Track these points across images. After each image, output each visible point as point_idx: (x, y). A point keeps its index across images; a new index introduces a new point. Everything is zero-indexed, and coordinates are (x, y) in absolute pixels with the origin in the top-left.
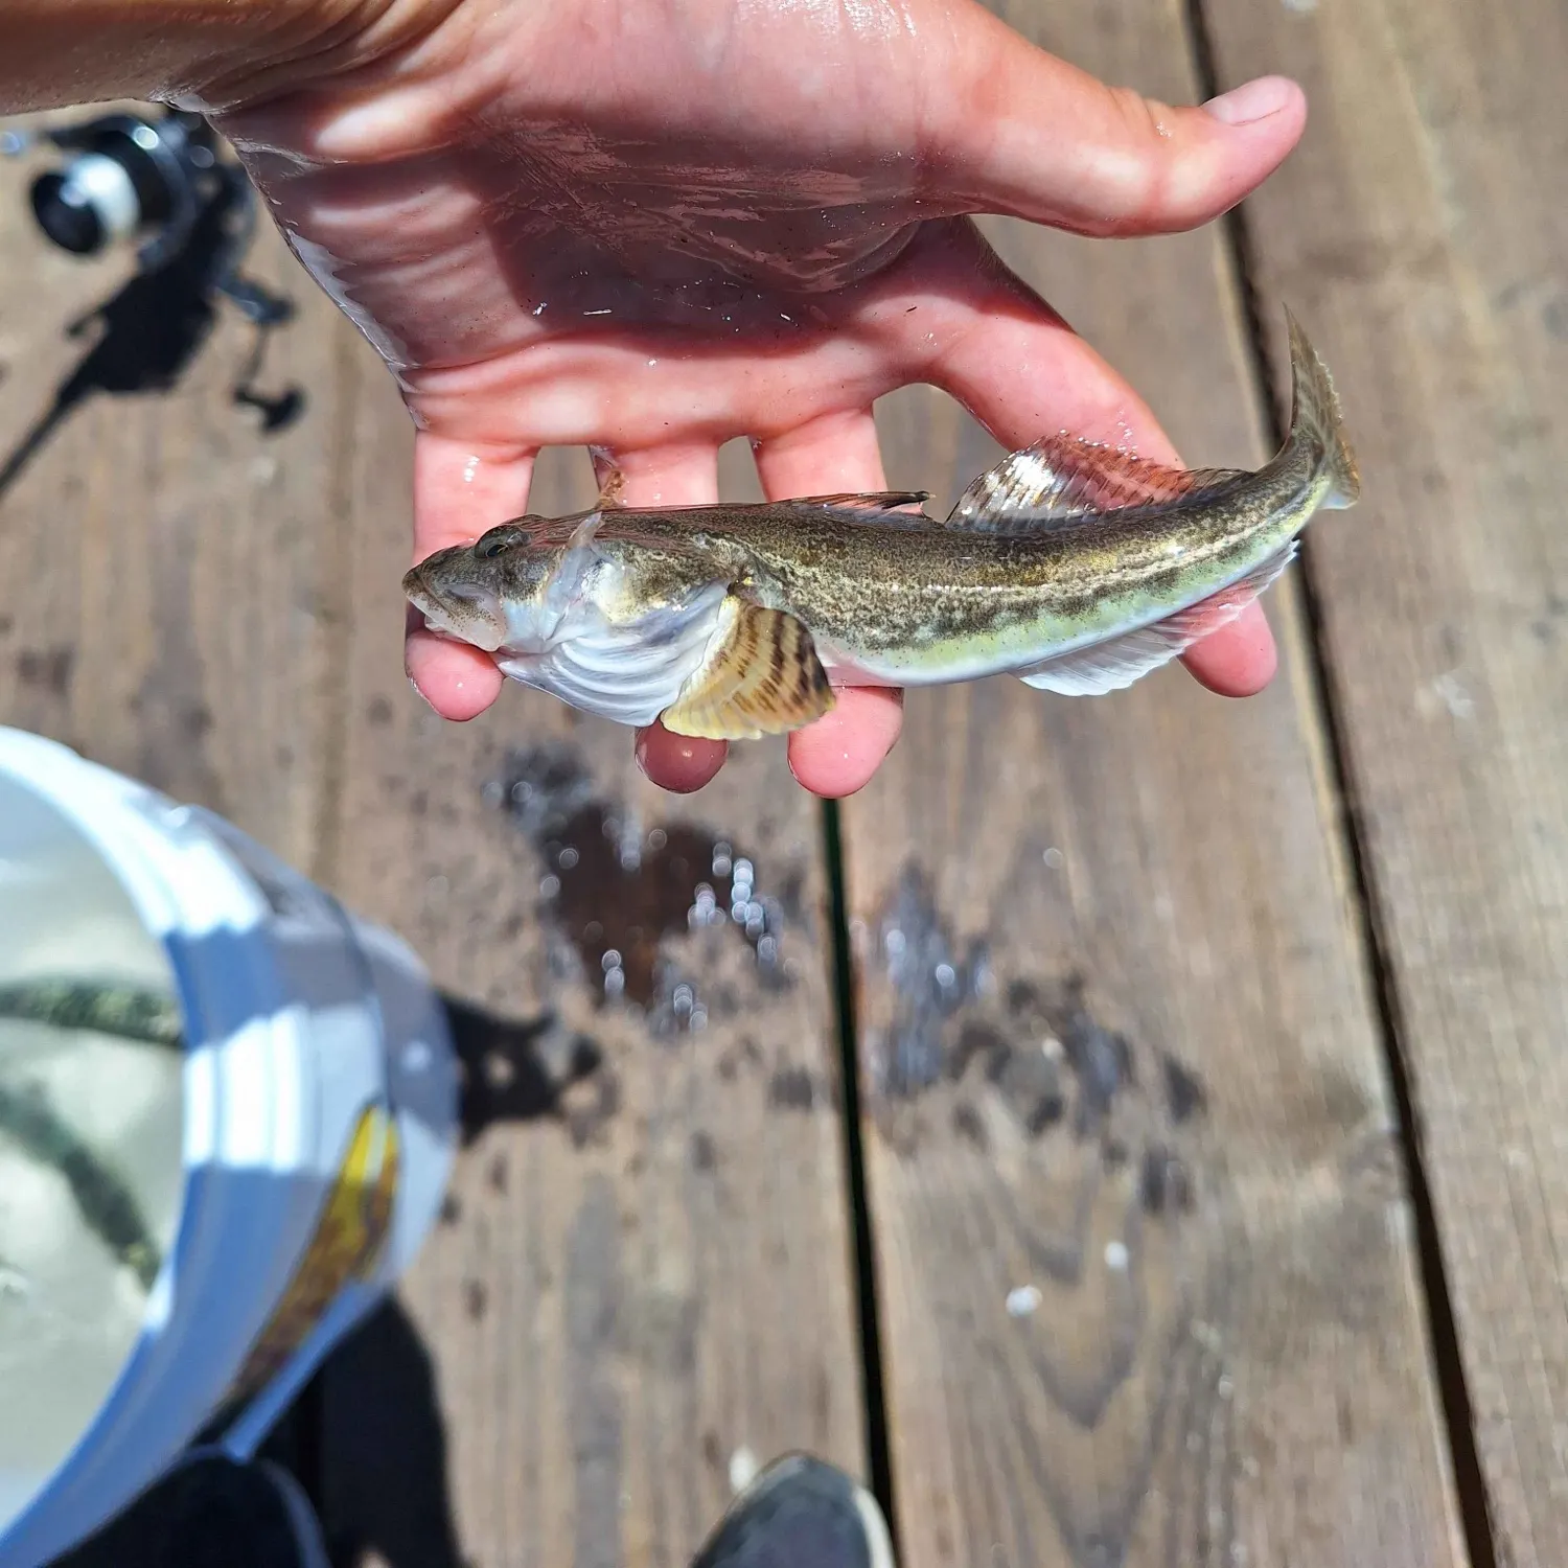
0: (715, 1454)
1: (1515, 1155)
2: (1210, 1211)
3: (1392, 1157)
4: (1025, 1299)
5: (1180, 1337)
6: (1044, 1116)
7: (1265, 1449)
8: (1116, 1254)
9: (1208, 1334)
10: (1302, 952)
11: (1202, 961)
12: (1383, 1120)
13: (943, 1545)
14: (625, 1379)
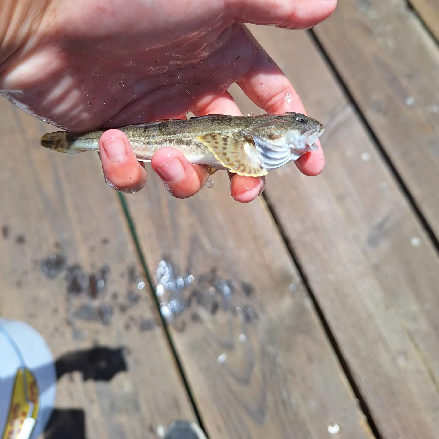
0: (152, 430)
1: (331, 277)
2: (263, 318)
3: (302, 288)
4: (222, 358)
5: (264, 352)
6: (215, 308)
7: (292, 372)
8: (242, 337)
9: (271, 349)
10: (267, 243)
11: (243, 254)
12: (297, 279)
13: (219, 429)
14: (123, 419)
